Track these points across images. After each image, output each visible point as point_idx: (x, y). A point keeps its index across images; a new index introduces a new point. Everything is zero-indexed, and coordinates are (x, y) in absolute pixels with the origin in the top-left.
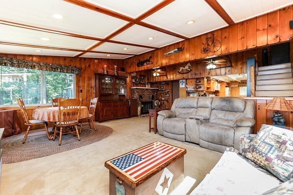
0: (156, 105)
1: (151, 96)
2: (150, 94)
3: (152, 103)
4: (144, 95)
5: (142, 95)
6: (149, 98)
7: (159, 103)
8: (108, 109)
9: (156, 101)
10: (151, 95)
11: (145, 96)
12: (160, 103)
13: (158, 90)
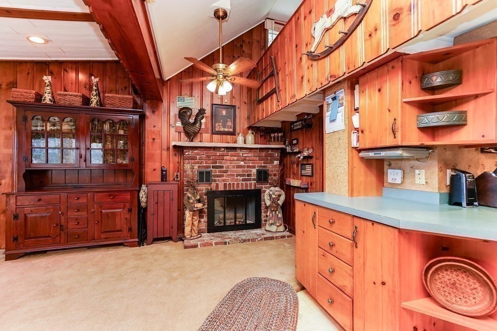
0: (268, 203)
1: (254, 171)
2: (248, 167)
3: (256, 195)
4: (222, 167)
5: (213, 167)
6: (243, 180)
7: (280, 196)
8: (42, 217)
9: (272, 188)
10: (254, 167)
11: (226, 172)
12: (283, 198)
13: (283, 151)
